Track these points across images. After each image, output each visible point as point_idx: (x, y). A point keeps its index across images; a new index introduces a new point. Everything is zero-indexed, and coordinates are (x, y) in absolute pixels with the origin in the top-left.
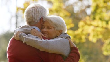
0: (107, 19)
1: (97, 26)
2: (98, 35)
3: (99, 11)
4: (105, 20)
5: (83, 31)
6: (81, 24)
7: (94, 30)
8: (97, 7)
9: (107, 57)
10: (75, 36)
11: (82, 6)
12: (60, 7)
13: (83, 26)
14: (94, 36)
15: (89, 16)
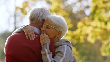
0: (106, 19)
1: (96, 27)
2: (96, 36)
3: (98, 11)
4: (104, 21)
5: (81, 31)
6: (80, 24)
7: (92, 31)
8: (96, 8)
9: (105, 58)
10: (73, 37)
11: (81, 6)
12: (59, 7)
13: (82, 27)
14: (93, 36)
15: (88, 17)
